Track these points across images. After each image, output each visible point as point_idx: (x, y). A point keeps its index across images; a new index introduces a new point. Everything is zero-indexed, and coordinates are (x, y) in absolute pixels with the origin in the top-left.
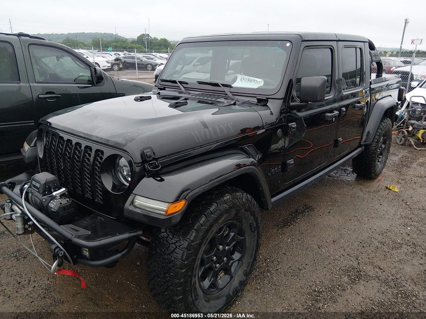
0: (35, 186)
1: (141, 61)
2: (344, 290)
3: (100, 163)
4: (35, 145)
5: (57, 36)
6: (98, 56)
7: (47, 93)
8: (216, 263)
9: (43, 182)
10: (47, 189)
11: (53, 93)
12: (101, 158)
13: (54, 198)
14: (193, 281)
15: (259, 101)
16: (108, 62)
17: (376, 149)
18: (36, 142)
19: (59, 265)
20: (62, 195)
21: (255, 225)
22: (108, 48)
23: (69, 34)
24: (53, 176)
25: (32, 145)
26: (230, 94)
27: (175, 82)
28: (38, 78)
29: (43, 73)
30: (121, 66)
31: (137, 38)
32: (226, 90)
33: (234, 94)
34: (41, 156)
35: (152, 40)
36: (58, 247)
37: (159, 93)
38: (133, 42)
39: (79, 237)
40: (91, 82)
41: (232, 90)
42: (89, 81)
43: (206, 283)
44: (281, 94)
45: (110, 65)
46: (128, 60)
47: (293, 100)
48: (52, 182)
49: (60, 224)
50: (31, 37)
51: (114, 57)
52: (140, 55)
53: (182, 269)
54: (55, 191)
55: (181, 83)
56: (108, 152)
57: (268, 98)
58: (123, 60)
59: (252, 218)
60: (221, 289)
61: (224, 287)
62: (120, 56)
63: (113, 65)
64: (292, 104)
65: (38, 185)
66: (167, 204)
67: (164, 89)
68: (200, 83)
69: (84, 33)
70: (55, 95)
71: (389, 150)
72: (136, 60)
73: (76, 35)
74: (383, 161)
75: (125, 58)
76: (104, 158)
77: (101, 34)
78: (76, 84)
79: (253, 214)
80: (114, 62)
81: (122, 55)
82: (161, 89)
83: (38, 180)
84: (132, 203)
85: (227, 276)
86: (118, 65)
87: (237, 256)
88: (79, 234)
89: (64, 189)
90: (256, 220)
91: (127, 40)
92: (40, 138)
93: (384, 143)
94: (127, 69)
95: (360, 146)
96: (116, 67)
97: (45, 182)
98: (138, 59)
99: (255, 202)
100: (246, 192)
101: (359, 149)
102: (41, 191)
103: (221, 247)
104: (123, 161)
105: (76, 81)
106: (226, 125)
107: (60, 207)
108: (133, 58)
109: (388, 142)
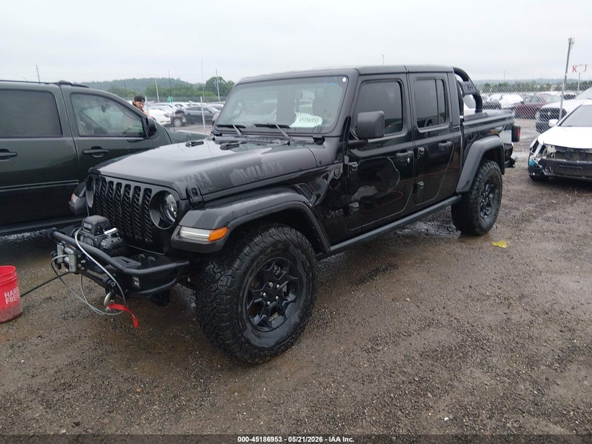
0: (87, 229)
1: (211, 112)
2: (410, 336)
3: (148, 201)
4: (84, 195)
5: (99, 85)
6: (154, 109)
7: (93, 148)
8: (266, 300)
9: (94, 223)
10: (99, 230)
11: (99, 148)
12: (150, 197)
13: (106, 237)
14: (239, 309)
15: (316, 140)
16: (166, 116)
17: (476, 198)
18: (85, 193)
19: (111, 298)
20: (114, 235)
21: (308, 265)
22: (167, 97)
23: (115, 82)
24: (105, 218)
25: (81, 195)
26: (286, 135)
27: (231, 127)
28: (82, 131)
29: (88, 126)
30: (184, 121)
31: (205, 82)
32: (283, 131)
33: (290, 135)
34: (91, 206)
35: (227, 84)
36: (110, 279)
37: (214, 139)
38: (201, 88)
39: (130, 268)
40: (142, 135)
41: (289, 131)
42: (140, 133)
43: (257, 319)
44: (337, 132)
45: (169, 119)
46: (192, 112)
47: (352, 138)
48: (104, 223)
49: (112, 257)
50: (72, 85)
51: (175, 109)
52: (209, 106)
53: (228, 295)
54: (106, 230)
55: (238, 127)
56: (155, 190)
57: (323, 137)
58: (186, 112)
59: (304, 256)
60: (275, 329)
61: (278, 327)
62: (183, 108)
63: (173, 119)
64: (350, 142)
65: (90, 227)
66: (209, 232)
67: (221, 135)
68: (258, 126)
69: (134, 79)
70: (101, 150)
71: (499, 201)
72: (202, 112)
73: (124, 82)
74: (493, 214)
75: (189, 109)
76: (152, 196)
77: (158, 80)
78: (126, 137)
79: (304, 252)
80: (175, 115)
81: (185, 105)
82: (217, 135)
83: (91, 221)
84: (179, 233)
85: (281, 317)
86: (180, 119)
87: (291, 297)
88: (129, 265)
89: (115, 229)
90: (309, 259)
91: (192, 85)
92: (89, 188)
93: (492, 191)
94: (193, 124)
95: (455, 194)
96: (178, 123)
97: (96, 223)
98: (206, 109)
99: (307, 241)
100: (295, 228)
101: (454, 198)
102: (93, 231)
103: (271, 284)
104: (170, 198)
105: (125, 134)
106: (274, 163)
107: (111, 245)
108: (199, 109)
109: (497, 191)
